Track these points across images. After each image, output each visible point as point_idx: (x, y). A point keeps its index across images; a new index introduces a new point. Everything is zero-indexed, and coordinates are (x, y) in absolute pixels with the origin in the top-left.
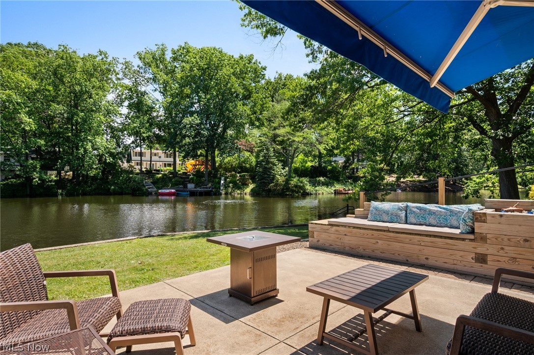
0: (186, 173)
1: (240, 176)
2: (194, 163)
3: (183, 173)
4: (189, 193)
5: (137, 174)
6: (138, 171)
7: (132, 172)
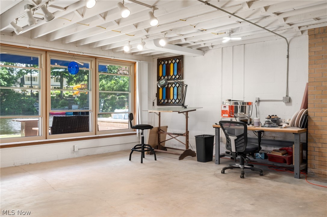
0: (72, 96)
1: (119, 98)
2: (80, 87)
3: (70, 96)
4: (72, 113)
5: (29, 96)
6: (29, 94)
7: (24, 95)
